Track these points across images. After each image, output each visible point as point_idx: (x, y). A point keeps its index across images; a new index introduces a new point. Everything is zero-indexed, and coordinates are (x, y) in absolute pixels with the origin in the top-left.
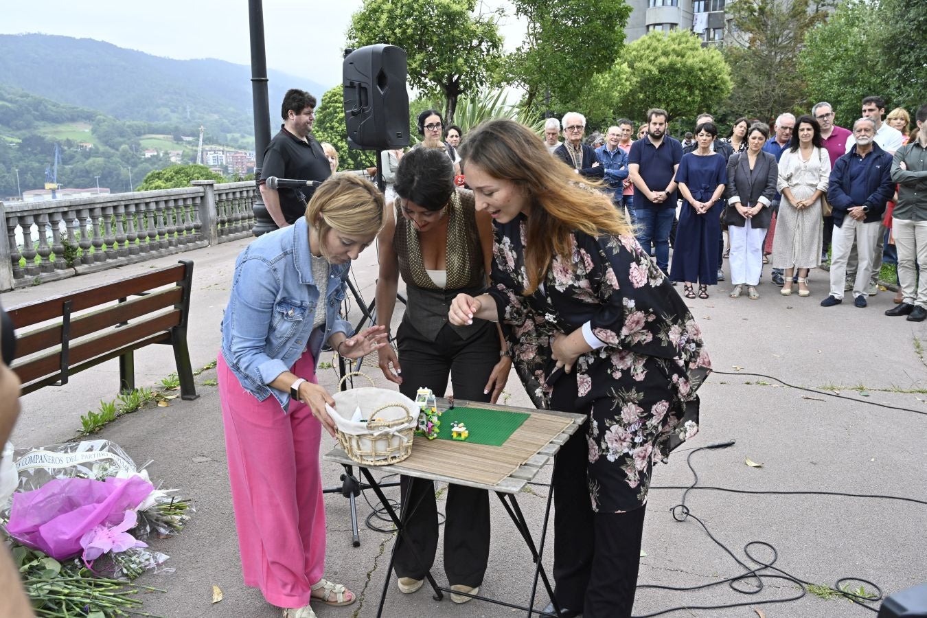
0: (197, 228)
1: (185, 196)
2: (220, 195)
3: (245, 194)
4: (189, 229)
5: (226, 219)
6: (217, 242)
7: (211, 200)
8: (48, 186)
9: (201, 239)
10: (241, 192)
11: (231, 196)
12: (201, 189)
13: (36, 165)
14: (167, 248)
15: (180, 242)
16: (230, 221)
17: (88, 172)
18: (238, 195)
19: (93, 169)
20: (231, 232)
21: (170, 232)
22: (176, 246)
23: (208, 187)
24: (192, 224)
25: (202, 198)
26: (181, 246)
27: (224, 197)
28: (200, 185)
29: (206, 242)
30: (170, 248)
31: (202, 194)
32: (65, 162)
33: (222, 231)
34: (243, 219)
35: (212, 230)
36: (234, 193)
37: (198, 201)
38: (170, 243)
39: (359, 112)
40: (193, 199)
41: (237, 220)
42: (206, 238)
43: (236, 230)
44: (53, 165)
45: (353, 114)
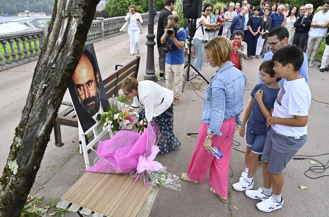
0: (99, 34)
1: (95, 23)
2: (105, 23)
3: (111, 22)
4: (97, 34)
5: (106, 31)
6: (104, 38)
7: (103, 24)
8: (26, 11)
9: (100, 38)
10: (110, 22)
11: (108, 23)
12: (100, 21)
13: (21, 4)
14: (91, 41)
15: (95, 39)
16: (107, 31)
17: (38, 7)
18: (110, 23)
19: (40, 6)
20: (108, 35)
21: (92, 35)
22: (93, 40)
23: (102, 20)
24: (97, 33)
25: (100, 24)
26: (95, 40)
27: (106, 23)
28: (99, 19)
29: (101, 39)
30: (92, 41)
31: (100, 23)
32: (30, 3)
33: (105, 35)
34: (111, 31)
35: (103, 34)
36: (109, 22)
37: (99, 25)
38: (92, 39)
39: (190, 6)
40: (98, 24)
41: (109, 31)
42: (101, 37)
43: (109, 35)
44: (26, 4)
45: (187, 6)
